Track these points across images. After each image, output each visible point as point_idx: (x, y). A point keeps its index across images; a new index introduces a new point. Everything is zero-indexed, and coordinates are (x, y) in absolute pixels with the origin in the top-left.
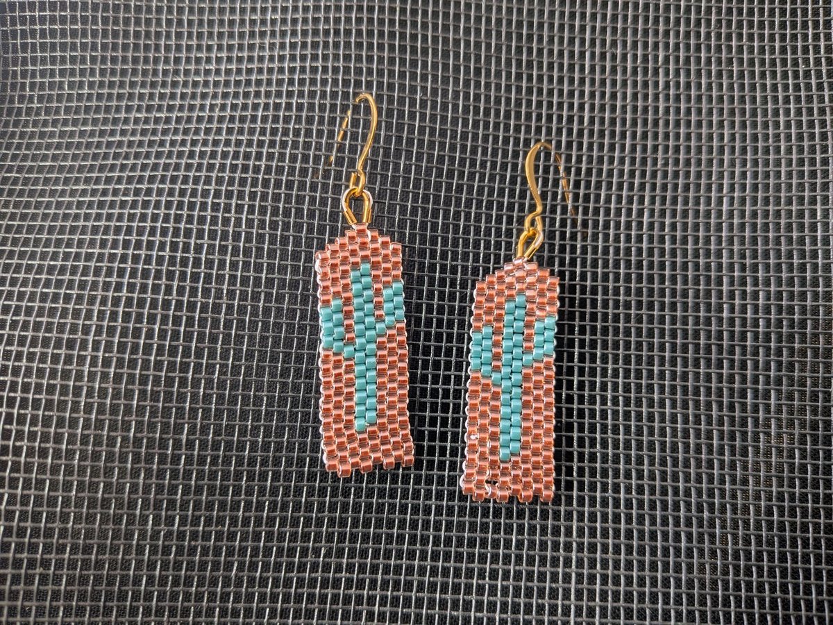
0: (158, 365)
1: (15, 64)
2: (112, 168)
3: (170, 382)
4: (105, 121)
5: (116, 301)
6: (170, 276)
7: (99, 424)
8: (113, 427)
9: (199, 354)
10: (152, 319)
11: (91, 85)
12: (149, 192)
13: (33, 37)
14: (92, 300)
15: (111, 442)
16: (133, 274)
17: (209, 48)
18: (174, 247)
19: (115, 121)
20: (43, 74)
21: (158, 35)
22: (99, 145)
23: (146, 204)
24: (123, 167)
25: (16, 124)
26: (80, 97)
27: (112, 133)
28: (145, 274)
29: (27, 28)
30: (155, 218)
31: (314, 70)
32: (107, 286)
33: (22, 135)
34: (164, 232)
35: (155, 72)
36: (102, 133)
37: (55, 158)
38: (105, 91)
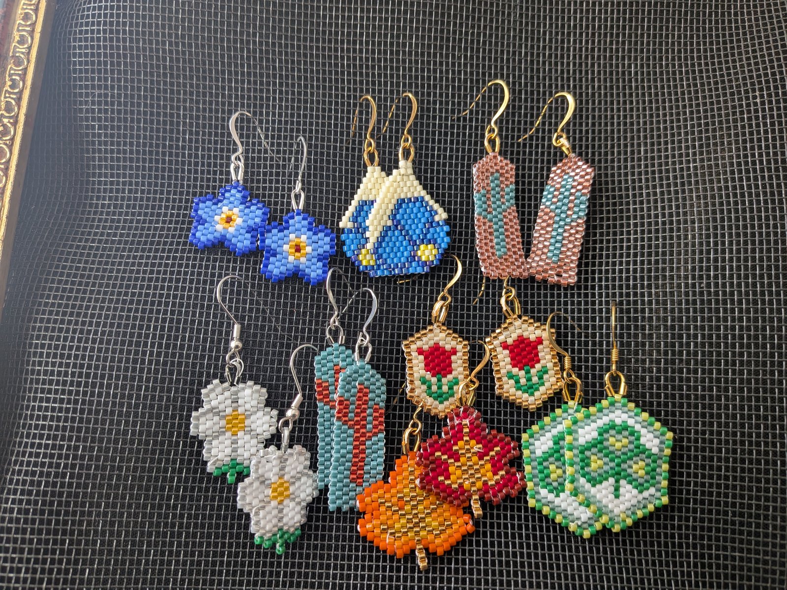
0: (188, 356)
1: (94, 176)
2: (159, 243)
3: (194, 365)
4: (152, 215)
5: (164, 320)
6: (195, 306)
7: (154, 389)
8: (162, 391)
9: (211, 350)
10: (184, 330)
11: (143, 192)
12: (182, 258)
13: (106, 161)
14: (150, 319)
15: (161, 398)
16: (174, 304)
17: (215, 173)
18: (197, 290)
19: (159, 215)
20: (112, 183)
21: (183, 163)
22: (149, 229)
23: (180, 266)
24: (165, 243)
25: (95, 213)
26: (136, 199)
27: (157, 222)
28: (181, 305)
29: (103, 155)
30: (186, 273)
31: (277, 189)
32: (158, 312)
33: (100, 220)
34: (191, 282)
35: (182, 186)
36: (151, 222)
37: (122, 235)
38: (152, 195)
